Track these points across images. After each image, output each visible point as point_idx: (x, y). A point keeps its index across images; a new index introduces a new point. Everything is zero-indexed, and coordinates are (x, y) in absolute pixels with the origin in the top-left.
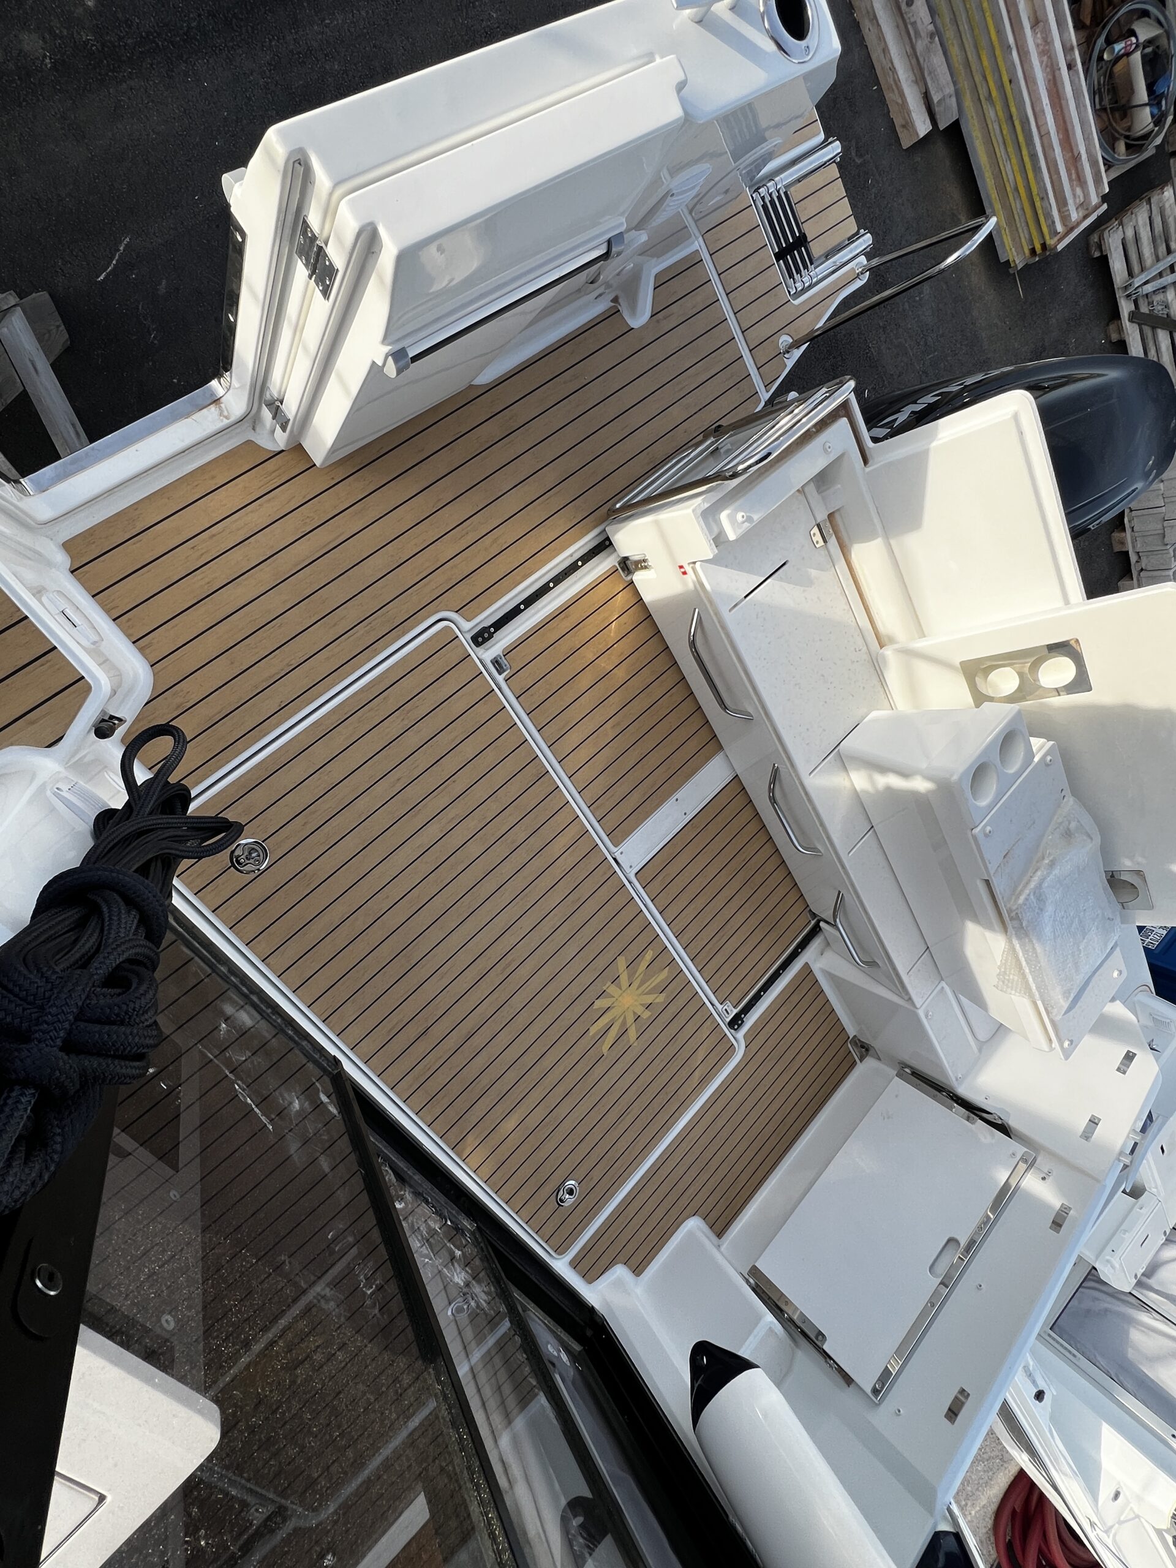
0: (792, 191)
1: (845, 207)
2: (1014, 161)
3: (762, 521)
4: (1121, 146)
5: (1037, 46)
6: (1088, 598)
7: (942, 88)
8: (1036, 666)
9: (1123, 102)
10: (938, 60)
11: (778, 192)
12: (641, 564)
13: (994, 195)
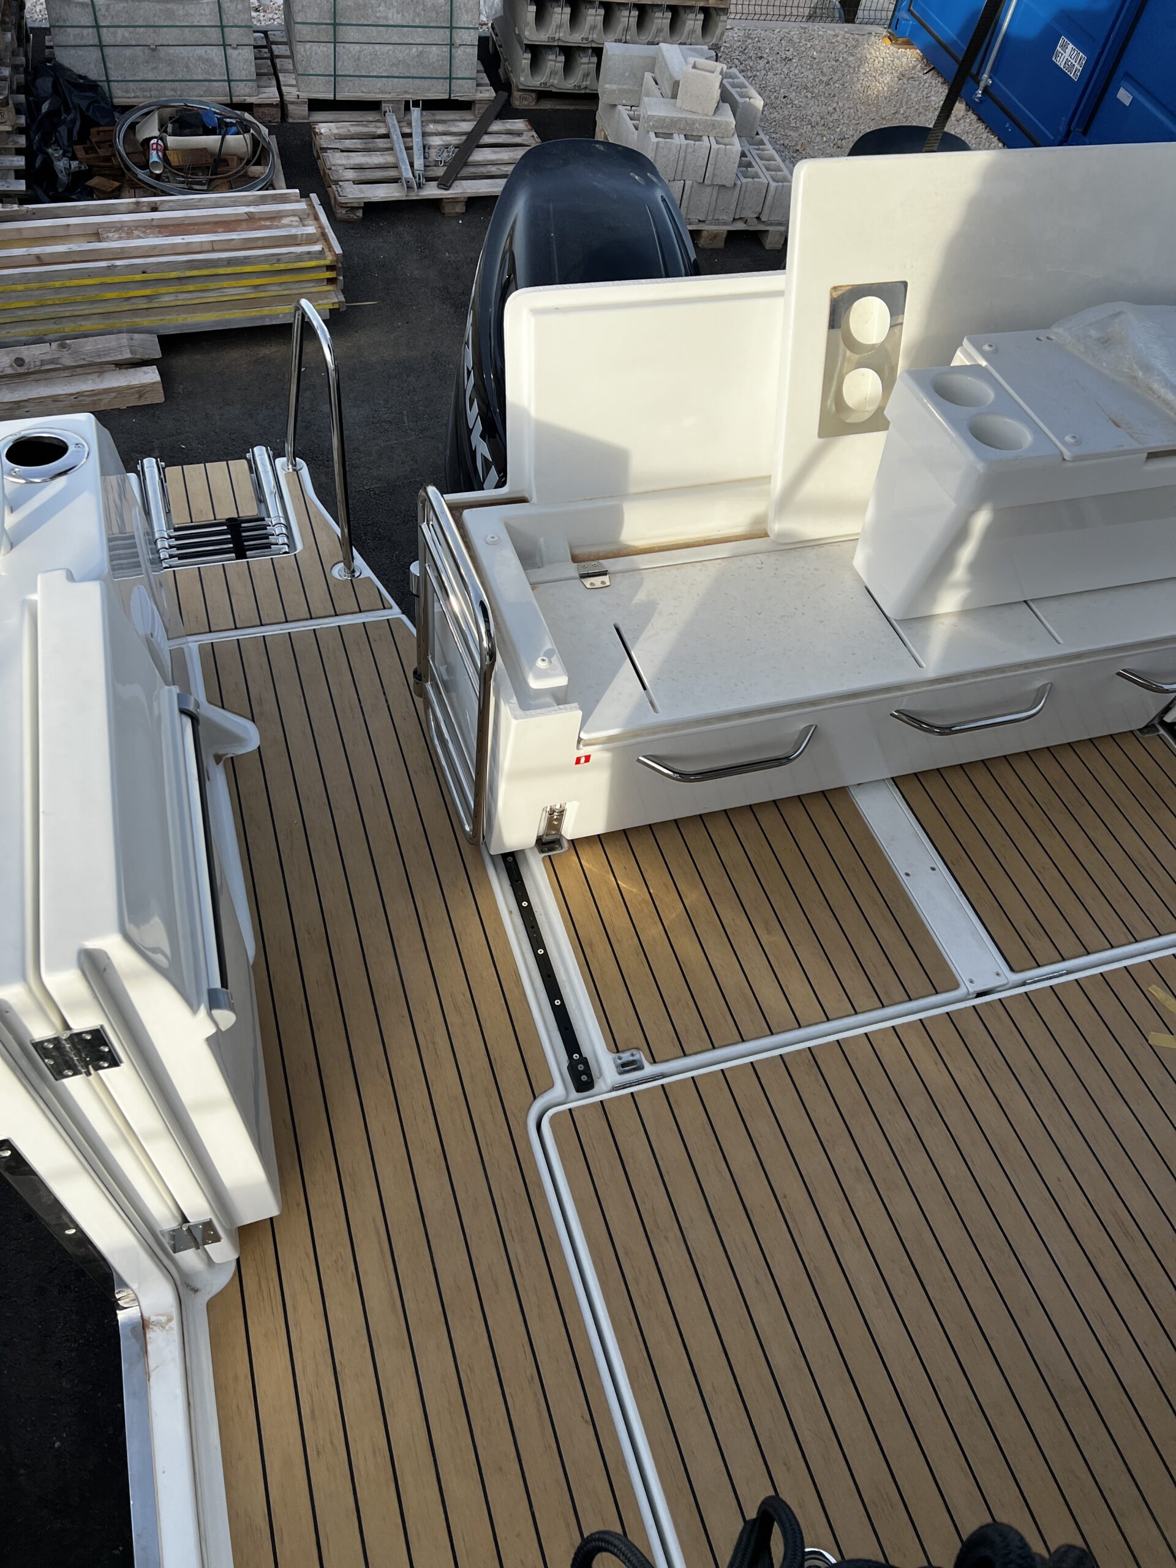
0: (177, 522)
1: (217, 469)
2: (225, 284)
3: (557, 642)
4: (255, 170)
5: (120, 238)
6: (784, 268)
7: (120, 346)
8: (851, 343)
9: (211, 160)
10: (89, 346)
11: (171, 537)
12: (555, 818)
13: (253, 313)
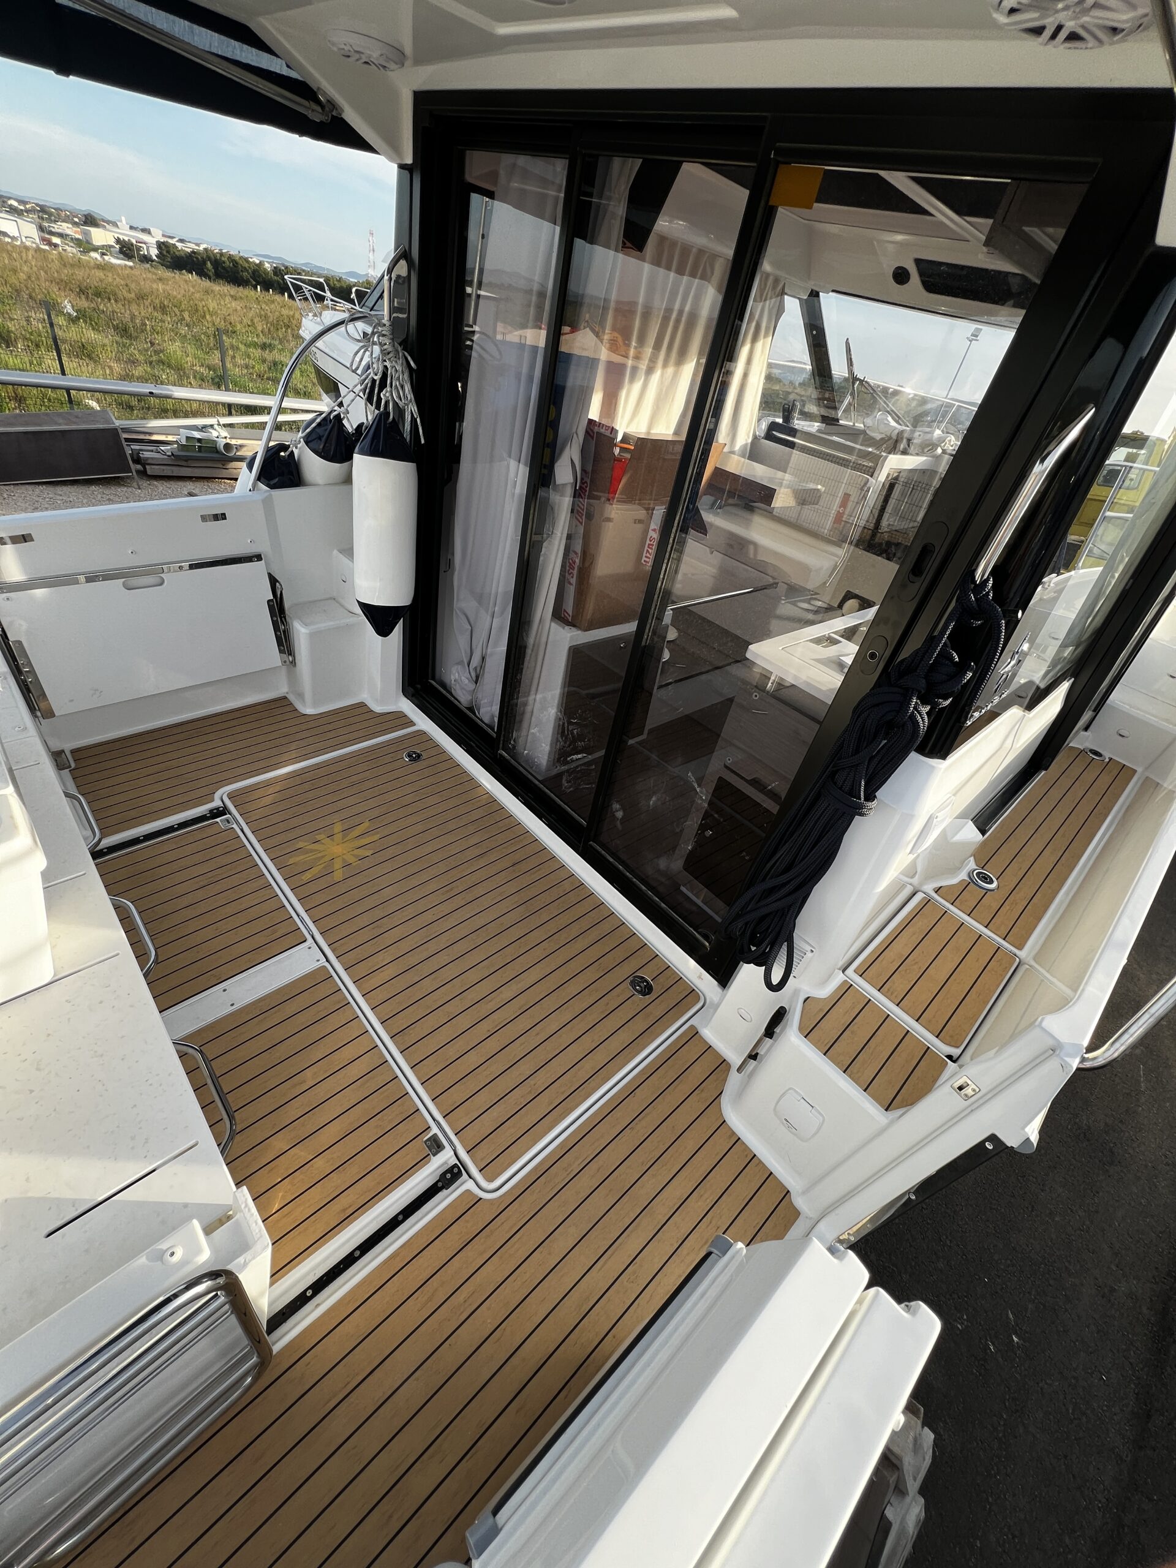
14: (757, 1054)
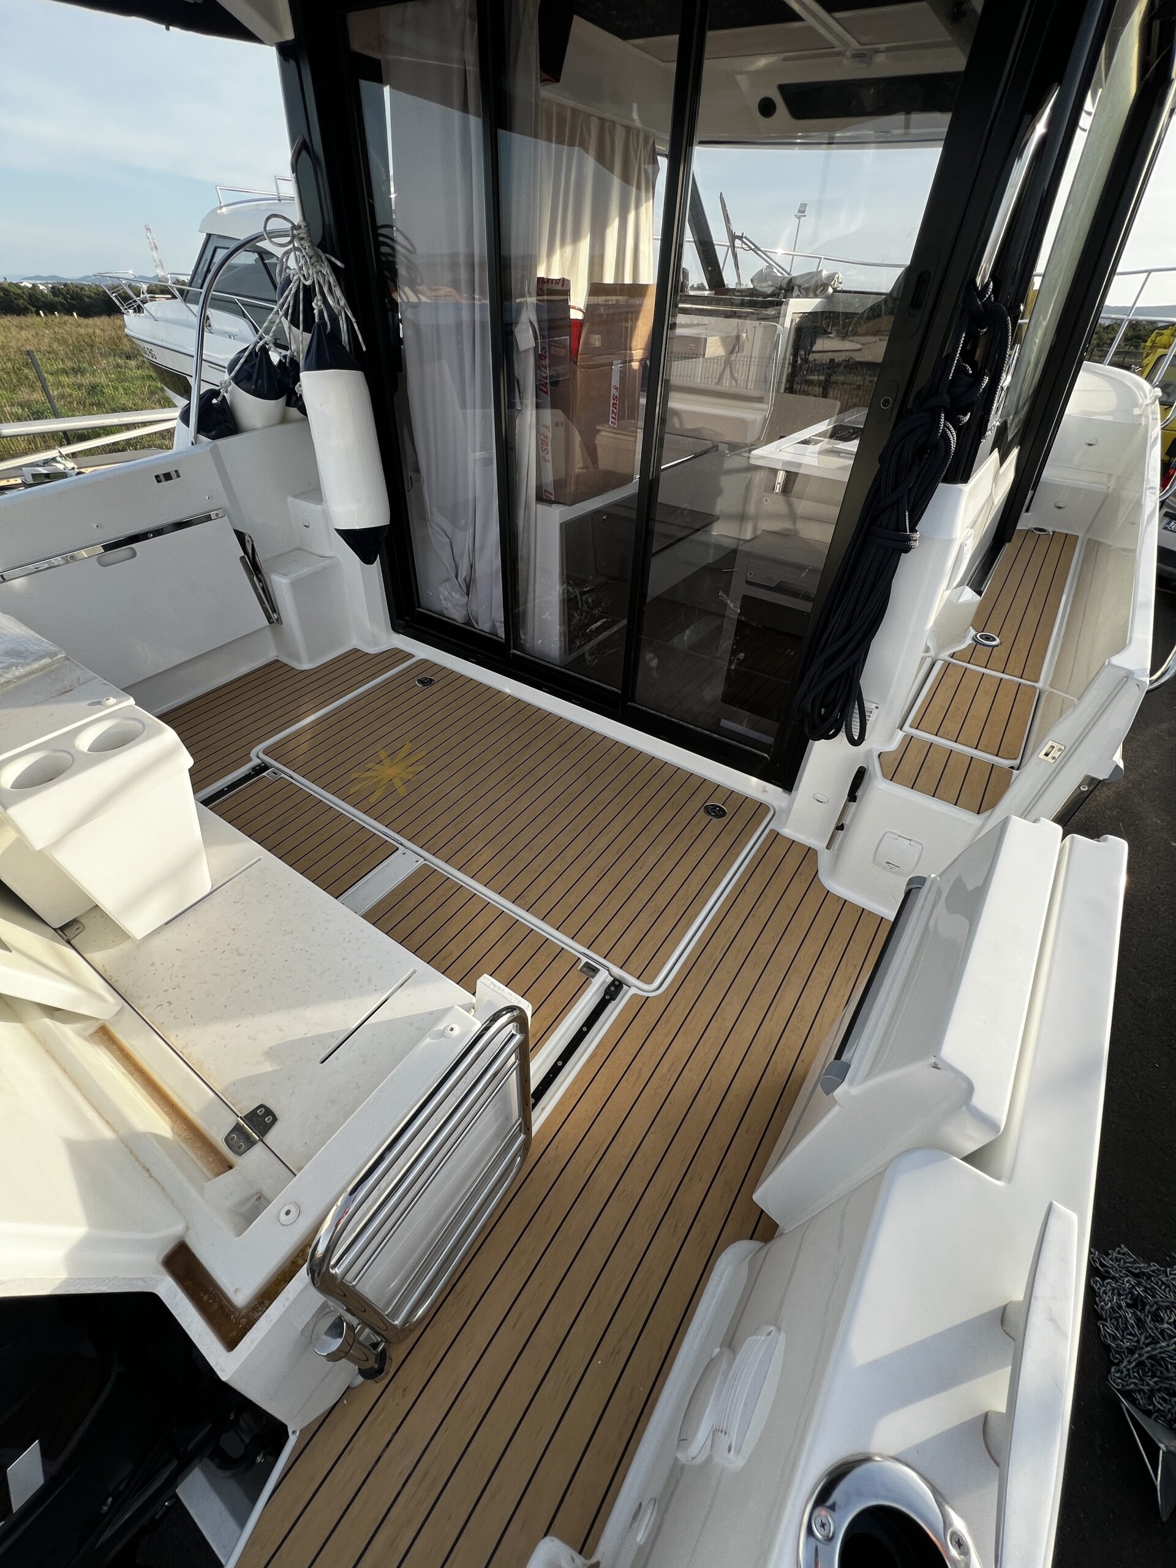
14: (843, 824)
